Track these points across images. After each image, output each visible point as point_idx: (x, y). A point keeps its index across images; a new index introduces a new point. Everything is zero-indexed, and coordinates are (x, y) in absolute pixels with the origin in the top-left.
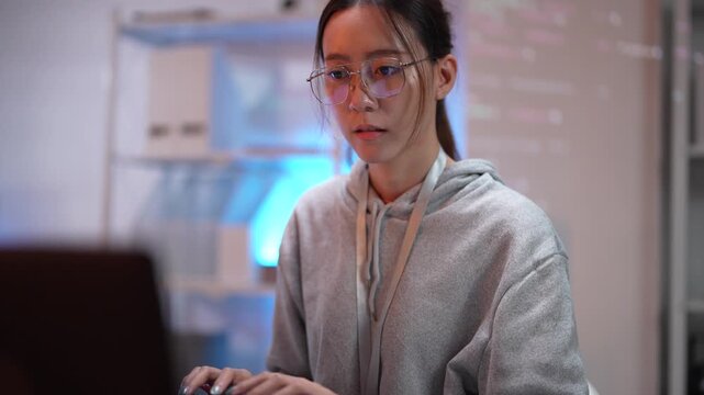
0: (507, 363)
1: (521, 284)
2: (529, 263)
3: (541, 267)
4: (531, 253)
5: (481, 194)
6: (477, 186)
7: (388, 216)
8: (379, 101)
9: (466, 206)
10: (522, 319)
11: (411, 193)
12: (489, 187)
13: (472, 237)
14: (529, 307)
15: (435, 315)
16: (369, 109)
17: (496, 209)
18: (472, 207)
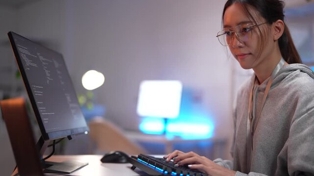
0: (291, 155)
1: (299, 119)
2: (304, 110)
3: (309, 112)
4: (306, 105)
5: (292, 79)
6: (291, 76)
7: (259, 91)
8: (245, 43)
9: (285, 85)
10: (298, 135)
11: (266, 81)
12: (297, 76)
13: (285, 98)
14: (302, 130)
15: (269, 133)
16: (240, 47)
17: (295, 86)
18: (287, 85)
